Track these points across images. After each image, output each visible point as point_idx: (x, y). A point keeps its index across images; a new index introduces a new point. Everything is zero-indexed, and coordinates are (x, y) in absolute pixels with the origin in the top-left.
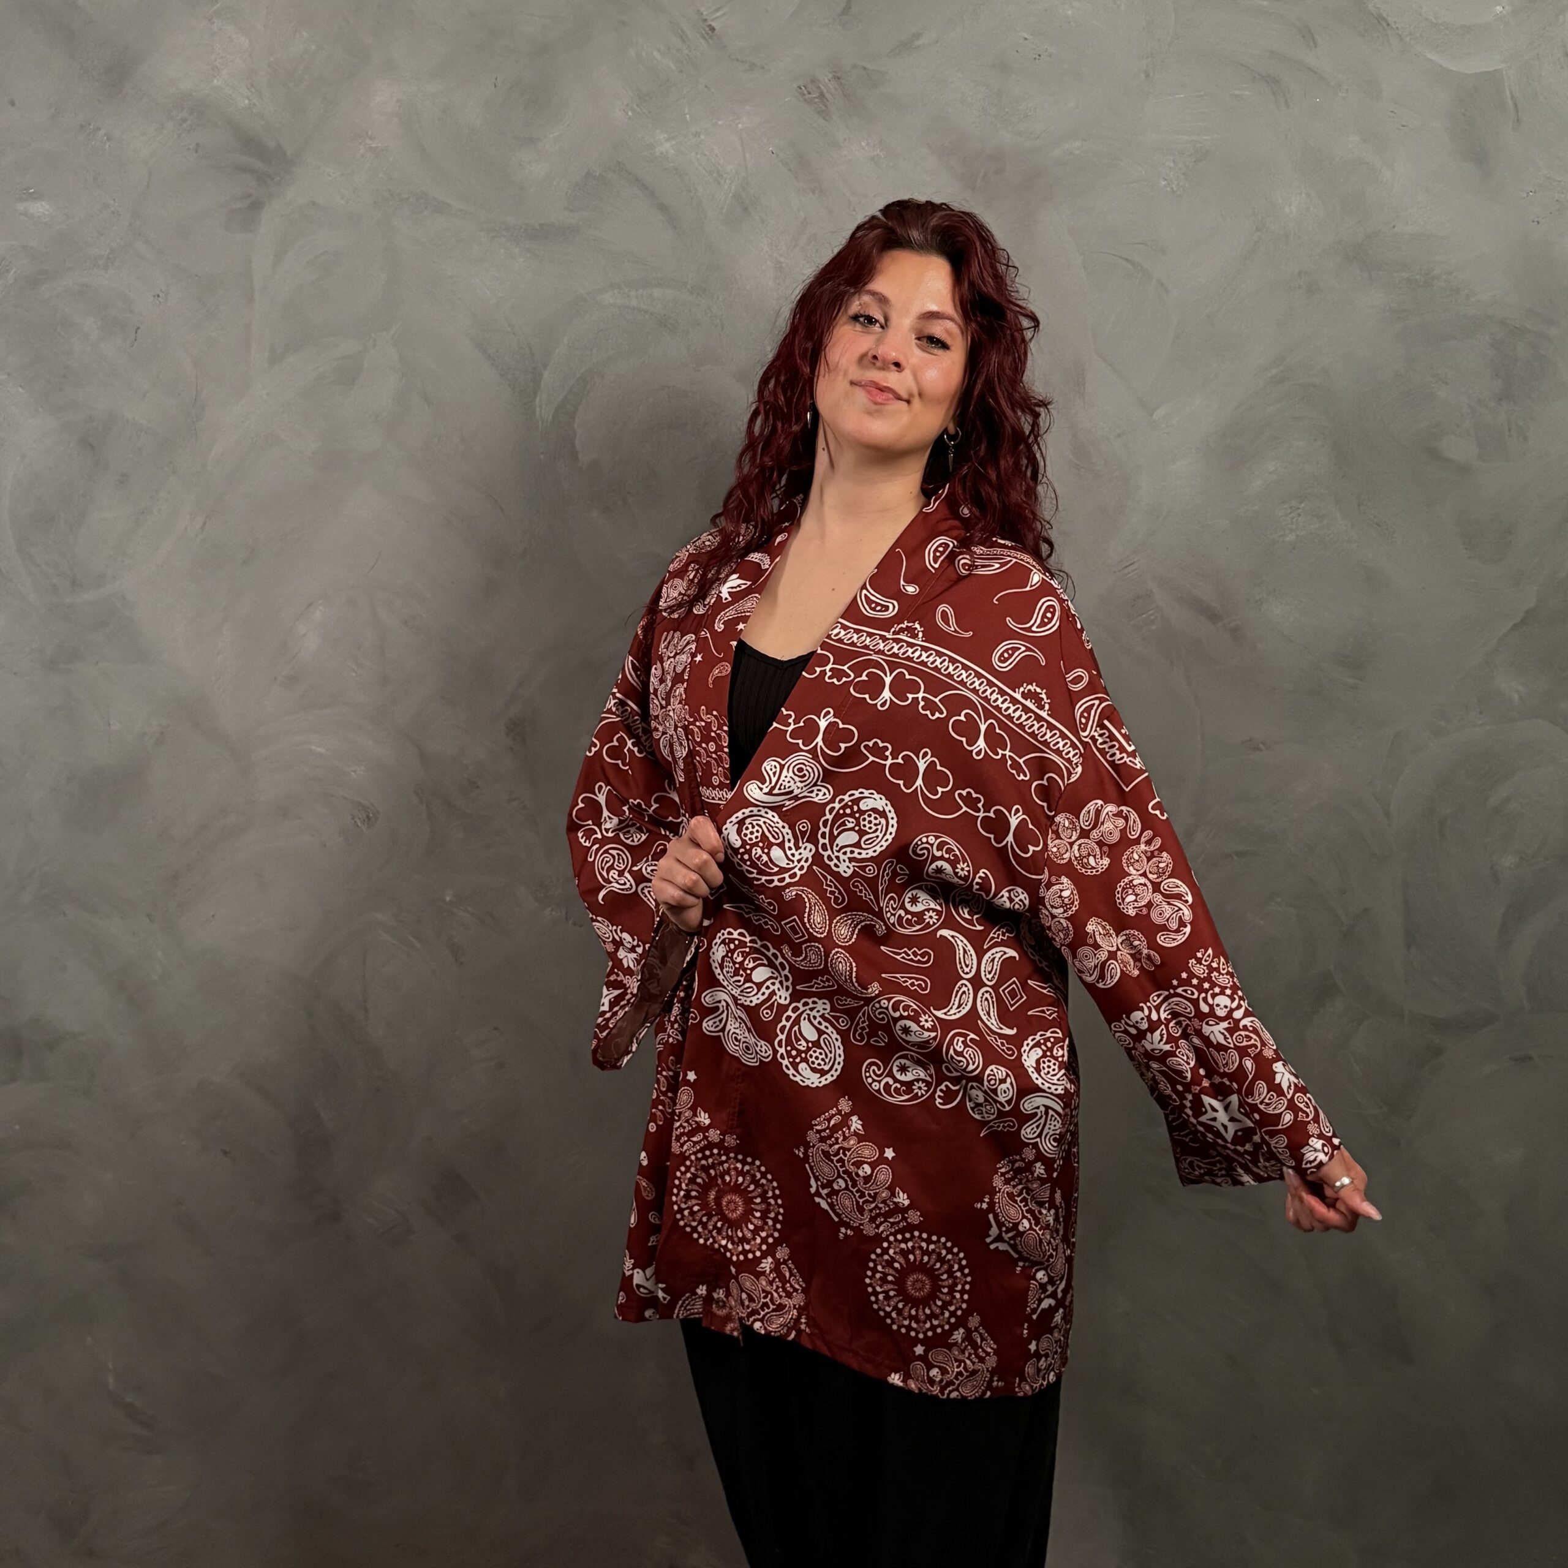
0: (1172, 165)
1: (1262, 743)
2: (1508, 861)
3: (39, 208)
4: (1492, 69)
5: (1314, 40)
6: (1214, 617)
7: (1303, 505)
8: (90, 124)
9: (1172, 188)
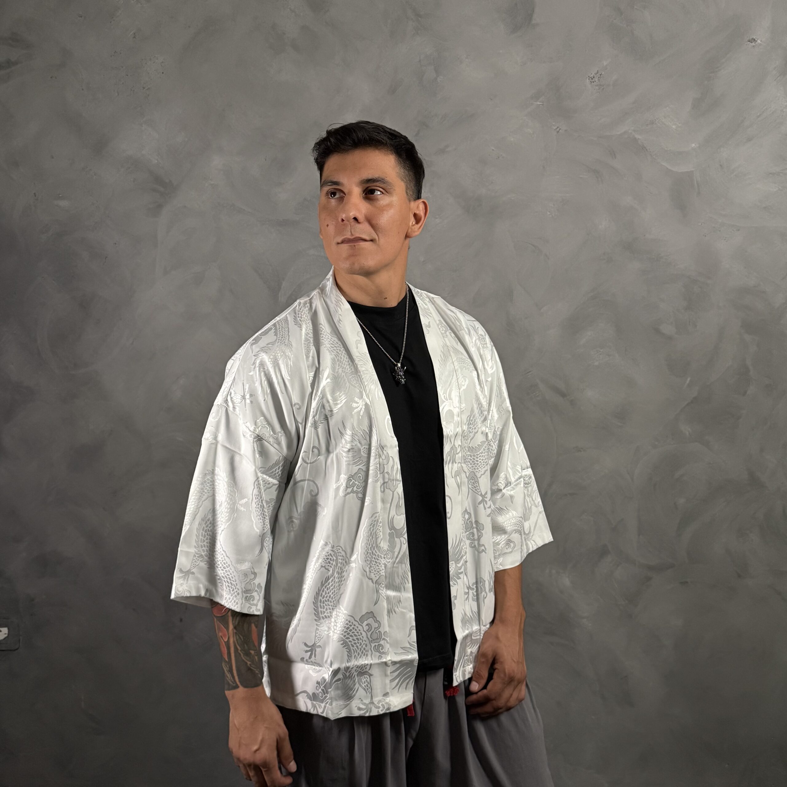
0: (552, 206)
1: (582, 449)
2: (682, 501)
3: (63, 203)
4: (689, 170)
5: (615, 155)
6: (563, 395)
7: (602, 350)
8: (87, 167)
9: (552, 216)
